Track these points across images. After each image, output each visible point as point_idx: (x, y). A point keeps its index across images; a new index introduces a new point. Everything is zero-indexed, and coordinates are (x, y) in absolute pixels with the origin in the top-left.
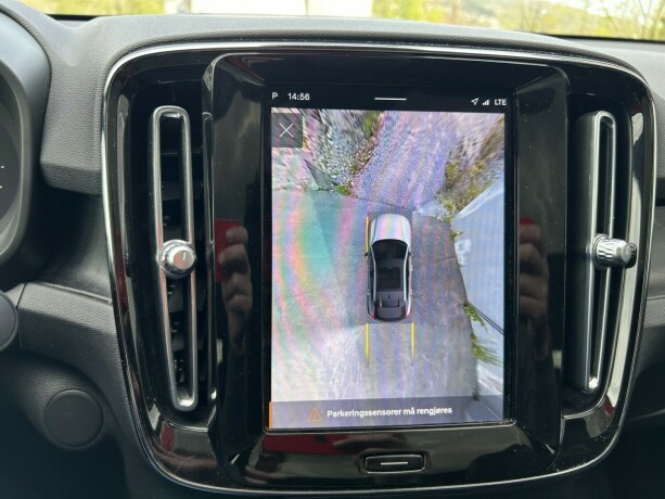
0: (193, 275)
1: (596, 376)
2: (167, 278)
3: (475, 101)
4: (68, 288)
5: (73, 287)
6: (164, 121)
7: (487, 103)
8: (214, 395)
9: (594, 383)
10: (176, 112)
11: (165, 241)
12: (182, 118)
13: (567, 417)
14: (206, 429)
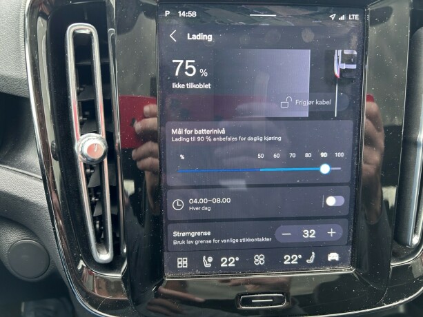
0: (105, 160)
1: (417, 234)
2: (85, 164)
3: (333, 17)
4: (13, 169)
5: (18, 168)
6: (76, 36)
7: (342, 18)
8: (125, 250)
9: (415, 240)
10: (86, 28)
11: (82, 135)
12: (91, 34)
13: (393, 264)
14: (119, 276)
